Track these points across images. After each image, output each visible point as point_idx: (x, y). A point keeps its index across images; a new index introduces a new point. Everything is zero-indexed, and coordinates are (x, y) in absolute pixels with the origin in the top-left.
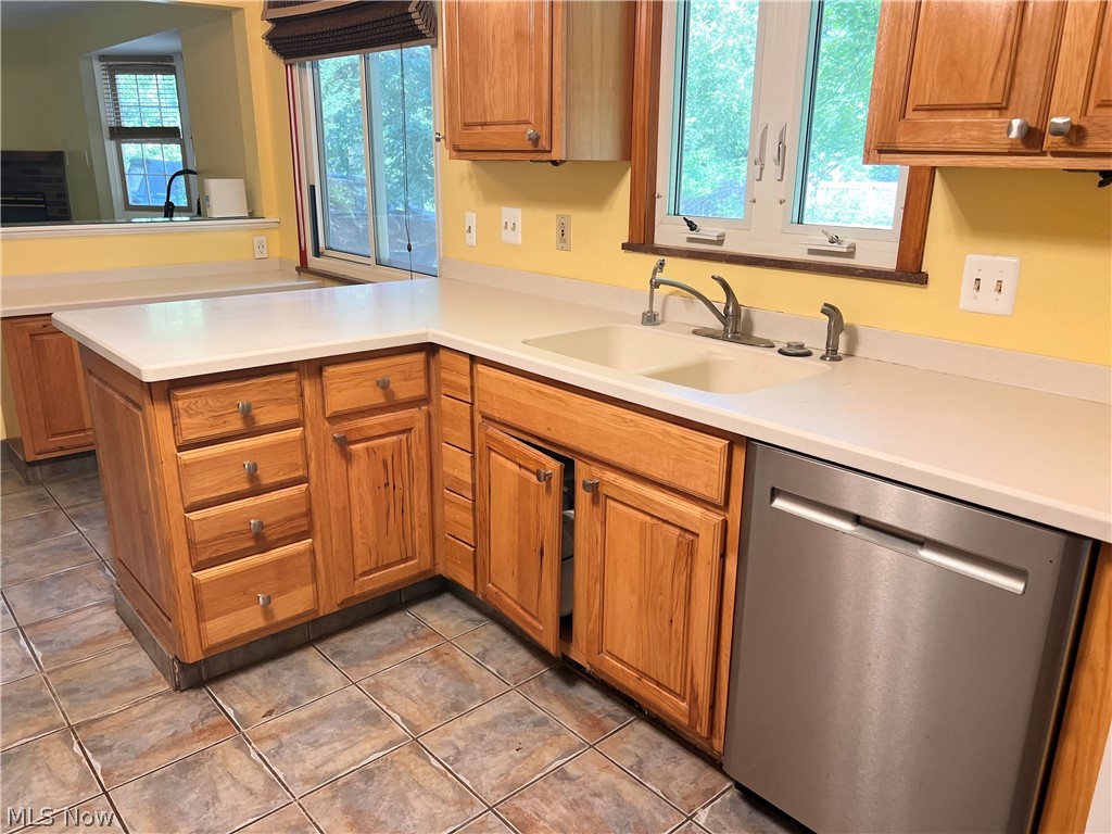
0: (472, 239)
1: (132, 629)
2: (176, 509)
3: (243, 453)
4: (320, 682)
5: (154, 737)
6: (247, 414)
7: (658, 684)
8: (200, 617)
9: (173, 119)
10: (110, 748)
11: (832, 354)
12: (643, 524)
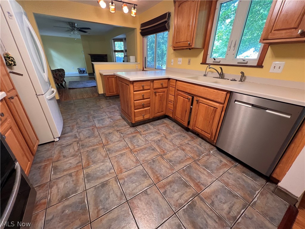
0: (172, 64)
1: (123, 118)
2: (133, 100)
3: (142, 93)
4: (150, 128)
5: (129, 132)
6: (143, 87)
7: (205, 132)
8: (135, 117)
9: (123, 49)
10: (123, 133)
11: (241, 80)
12: (206, 107)
